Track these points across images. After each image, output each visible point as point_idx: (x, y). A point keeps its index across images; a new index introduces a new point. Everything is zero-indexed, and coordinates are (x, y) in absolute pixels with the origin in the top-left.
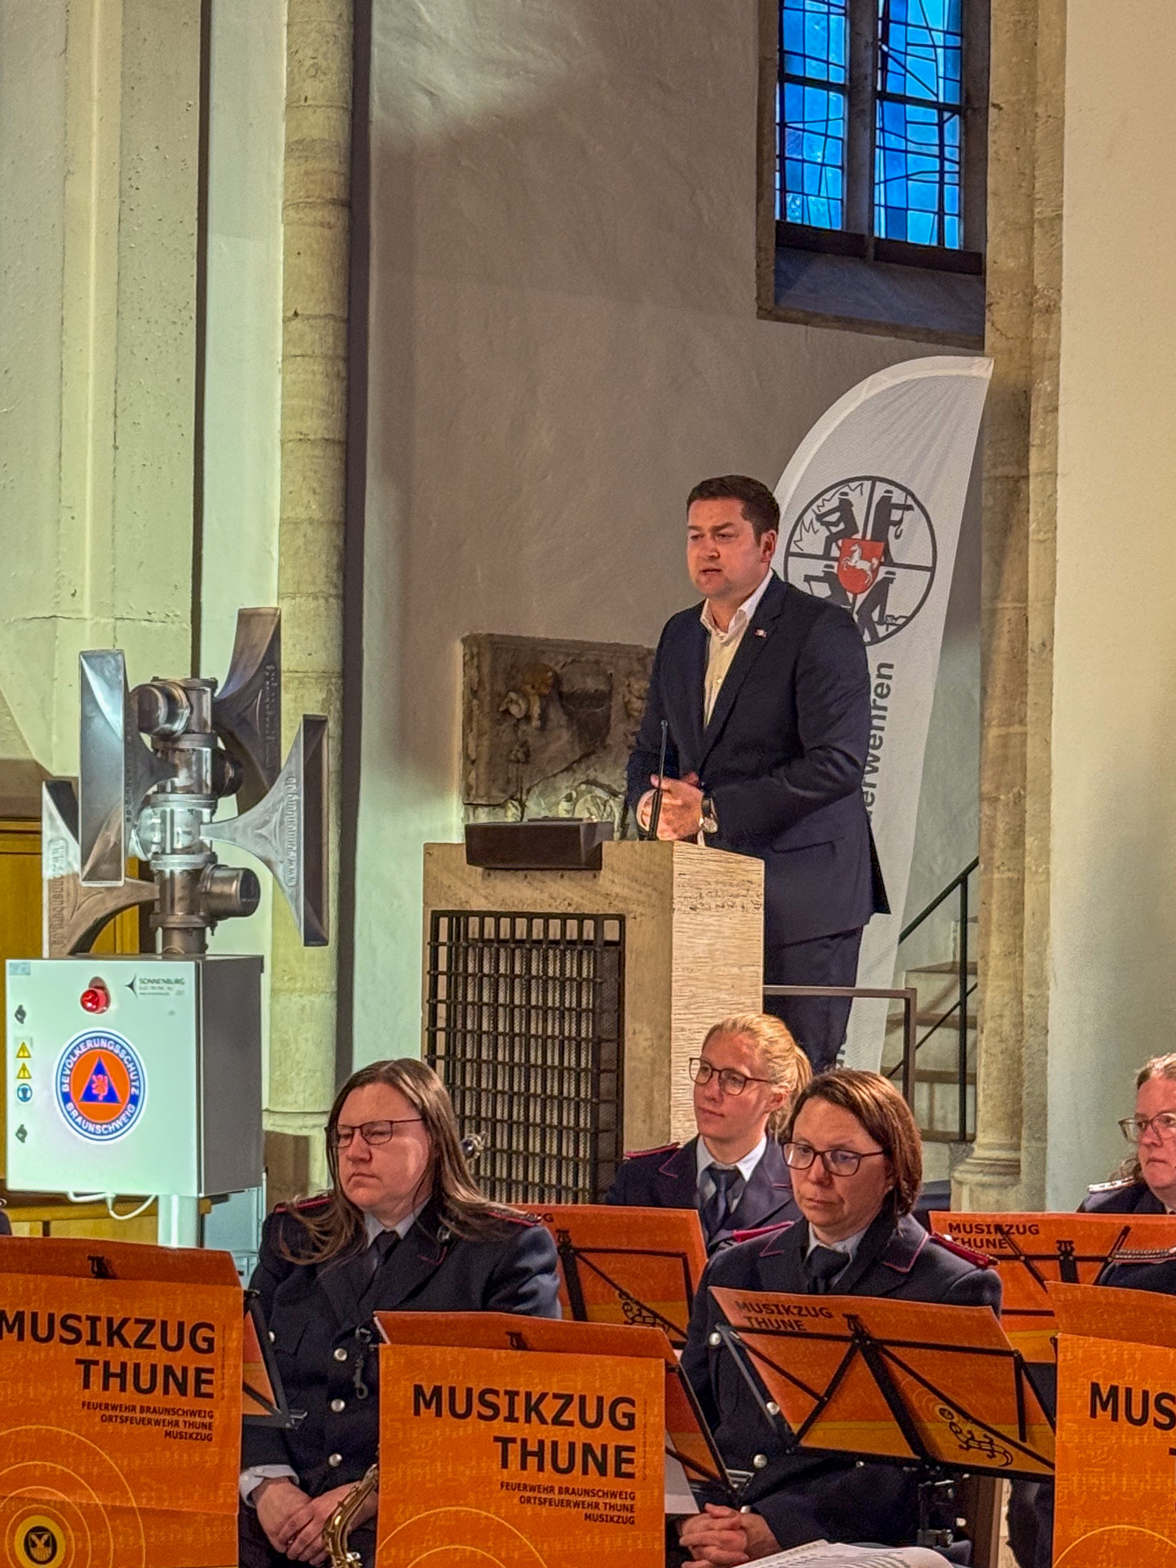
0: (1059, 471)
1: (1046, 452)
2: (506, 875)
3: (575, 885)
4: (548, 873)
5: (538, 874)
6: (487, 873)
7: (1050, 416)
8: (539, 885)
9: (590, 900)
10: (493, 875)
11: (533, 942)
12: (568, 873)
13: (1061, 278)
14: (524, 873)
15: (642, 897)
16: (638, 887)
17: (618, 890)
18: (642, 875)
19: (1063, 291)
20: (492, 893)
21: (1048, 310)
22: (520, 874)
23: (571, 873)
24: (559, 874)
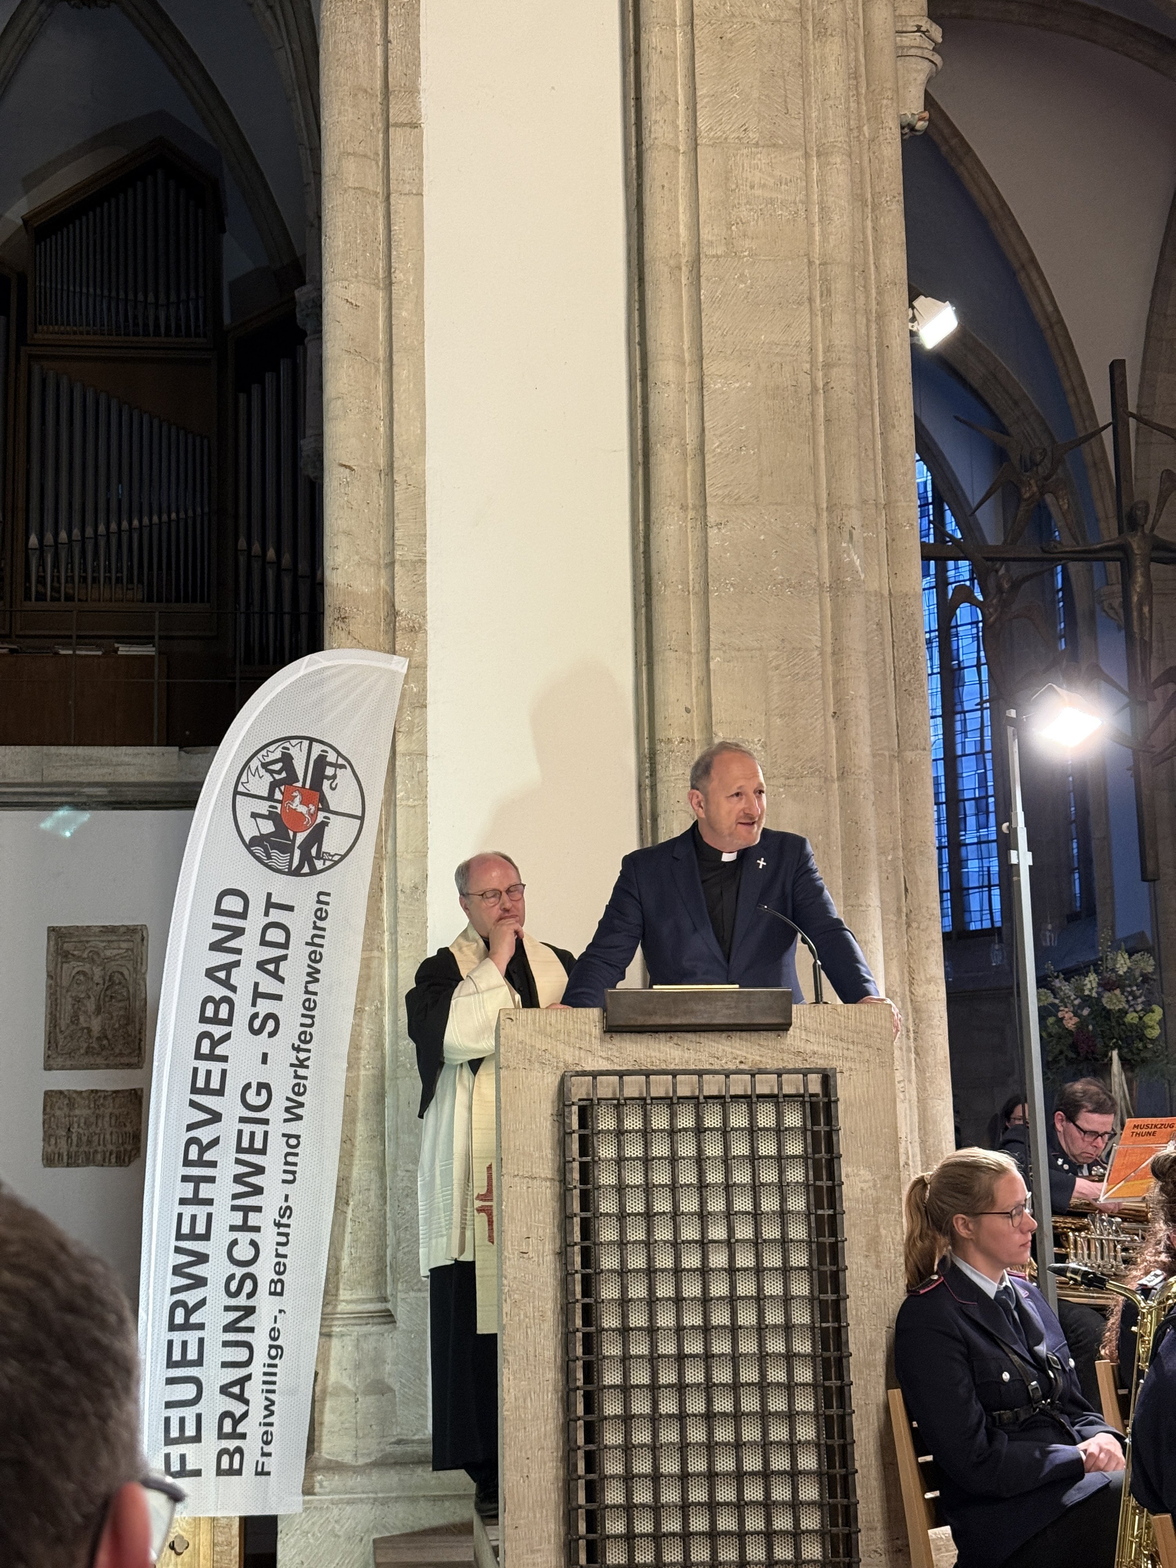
0: (430, 752)
1: (415, 737)
2: (639, 1037)
3: (749, 1044)
4: (706, 1035)
5: (690, 1036)
6: (608, 1035)
7: (417, 711)
8: (692, 1046)
9: (772, 1058)
10: (617, 1038)
11: (706, 1097)
12: (738, 1033)
13: (426, 607)
14: (669, 1035)
15: (850, 1054)
16: (845, 1045)
17: (815, 1048)
18: (850, 1034)
19: (428, 618)
20: (617, 1054)
21: (412, 629)
22: (662, 1036)
23: (744, 1034)
24: (724, 1035)
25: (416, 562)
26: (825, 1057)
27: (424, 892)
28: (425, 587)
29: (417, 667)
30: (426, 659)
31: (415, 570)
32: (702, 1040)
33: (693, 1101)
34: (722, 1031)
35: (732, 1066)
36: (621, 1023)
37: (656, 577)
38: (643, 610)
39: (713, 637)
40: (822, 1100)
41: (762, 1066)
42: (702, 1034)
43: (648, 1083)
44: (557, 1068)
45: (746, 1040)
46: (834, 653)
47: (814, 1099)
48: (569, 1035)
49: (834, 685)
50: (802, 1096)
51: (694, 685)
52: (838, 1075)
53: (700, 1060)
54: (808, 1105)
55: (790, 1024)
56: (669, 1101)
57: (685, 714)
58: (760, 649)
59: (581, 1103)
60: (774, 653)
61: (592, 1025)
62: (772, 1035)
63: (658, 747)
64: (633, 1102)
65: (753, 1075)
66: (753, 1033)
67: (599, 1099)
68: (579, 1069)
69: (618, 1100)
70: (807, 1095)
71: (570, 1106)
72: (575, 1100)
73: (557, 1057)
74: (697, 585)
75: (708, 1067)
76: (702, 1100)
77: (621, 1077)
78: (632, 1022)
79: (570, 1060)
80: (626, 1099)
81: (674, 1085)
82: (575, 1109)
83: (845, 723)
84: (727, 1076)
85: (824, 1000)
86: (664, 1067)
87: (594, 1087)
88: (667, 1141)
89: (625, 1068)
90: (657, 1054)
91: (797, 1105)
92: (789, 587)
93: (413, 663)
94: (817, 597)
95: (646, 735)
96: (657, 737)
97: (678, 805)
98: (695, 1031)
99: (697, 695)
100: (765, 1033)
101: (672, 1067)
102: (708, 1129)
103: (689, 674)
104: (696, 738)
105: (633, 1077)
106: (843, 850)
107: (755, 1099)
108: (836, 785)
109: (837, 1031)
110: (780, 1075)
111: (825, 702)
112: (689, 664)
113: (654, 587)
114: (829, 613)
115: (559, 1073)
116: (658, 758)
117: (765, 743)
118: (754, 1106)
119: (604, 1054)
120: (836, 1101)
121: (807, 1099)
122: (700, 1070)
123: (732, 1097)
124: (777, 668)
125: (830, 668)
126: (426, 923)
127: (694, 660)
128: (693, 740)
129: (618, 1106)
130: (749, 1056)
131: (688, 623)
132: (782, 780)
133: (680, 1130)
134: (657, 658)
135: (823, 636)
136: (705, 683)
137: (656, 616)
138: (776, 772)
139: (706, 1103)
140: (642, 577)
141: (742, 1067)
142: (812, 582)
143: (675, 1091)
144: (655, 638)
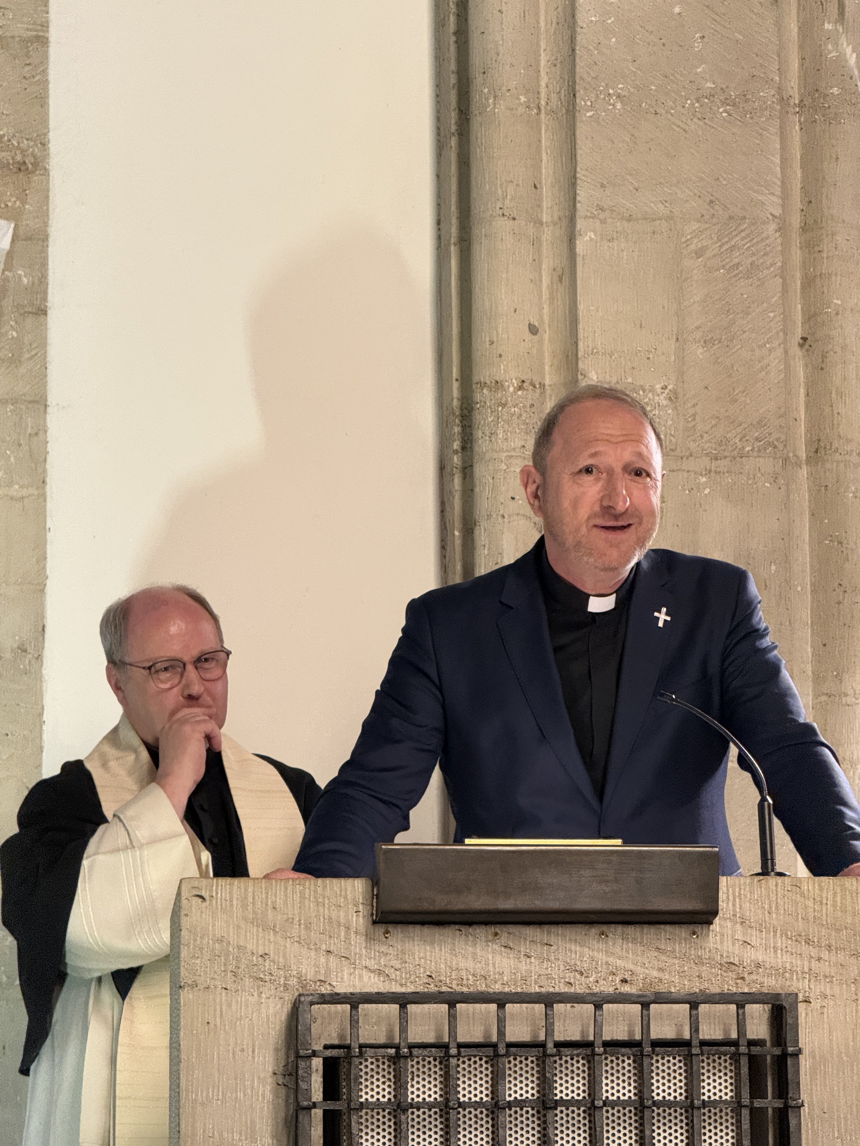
0: (52, 399)
1: (22, 370)
2: (437, 932)
3: (640, 948)
4: (560, 930)
5: (529, 931)
6: (380, 929)
7: (30, 321)
8: (536, 950)
9: (681, 974)
10: (397, 933)
11: (558, 1045)
12: (620, 928)
13: (47, 127)
14: (492, 929)
15: (824, 968)
16: (814, 952)
17: (760, 956)
18: (823, 931)
19: (53, 147)
20: (397, 964)
21: (21, 167)
22: (480, 931)
23: (630, 930)
24: (594, 931)
25: (31, 40)
26: (780, 972)
27: (39, 658)
28: (46, 89)
29: (29, 239)
30: (46, 224)
31: (28, 56)
32: (553, 940)
33: (535, 1051)
34: (592, 923)
35: (606, 988)
36: (406, 906)
37: (478, 80)
38: (454, 142)
39: (582, 195)
40: (771, 1051)
41: (662, 988)
42: (553, 929)
43: (452, 1017)
44: (286, 987)
45: (634, 940)
46: (805, 228)
47: (755, 1050)
48: (308, 928)
49: (803, 287)
50: (735, 1044)
51: (546, 281)
52: (801, 1007)
53: (549, 977)
54: (744, 1062)
55: (715, 913)
56: (490, 1051)
57: (527, 335)
58: (670, 218)
59: (329, 1053)
60: (695, 226)
61: (352, 909)
62: (682, 932)
63: (478, 397)
64: (426, 1052)
65: (645, 1006)
66: (646, 928)
67: (361, 1046)
68: (325, 990)
69: (397, 1048)
70: (743, 1042)
71: (309, 1057)
72: (318, 1047)
73: (286, 968)
74: (553, 96)
75: (564, 989)
76: (550, 1048)
77: (403, 1007)
78: (426, 906)
79: (310, 975)
80: (411, 1047)
81: (501, 1022)
82: (317, 1063)
83: (824, 357)
84: (598, 1007)
85: (778, 869)
86: (482, 988)
87: (354, 1022)
88: (486, 1123)
89: (410, 989)
90: (470, 964)
91: (726, 1062)
92: (724, 103)
93: (21, 232)
94: (777, 122)
95: (455, 373)
96: (476, 378)
97: (512, 504)
98: (540, 923)
99: (552, 298)
100: (668, 928)
101: (497, 988)
102: (562, 1102)
103: (537, 262)
104: (547, 382)
105: (426, 1006)
106: (814, 592)
107: (648, 1049)
108: (804, 472)
109: (801, 925)
110: (694, 1005)
111: (786, 318)
112: (536, 242)
113: (476, 99)
114: (797, 152)
115: (289, 997)
116: (477, 417)
117: (675, 392)
118: (646, 1061)
119: (372, 964)
120: (796, 1055)
121: (743, 1049)
122: (549, 995)
123: (606, 1044)
124: (699, 253)
125: (797, 255)
126: (41, 715)
127: (548, 234)
128: (542, 386)
129: (397, 1059)
130: (638, 969)
131: (537, 166)
132: (705, 462)
133: (510, 1105)
134: (479, 231)
135: (785, 196)
136: (566, 279)
137: (477, 152)
138: (693, 446)
139: (559, 1055)
140: (453, 79)
141: (626, 989)
142: (768, 94)
143: (501, 1033)
144: (474, 194)
